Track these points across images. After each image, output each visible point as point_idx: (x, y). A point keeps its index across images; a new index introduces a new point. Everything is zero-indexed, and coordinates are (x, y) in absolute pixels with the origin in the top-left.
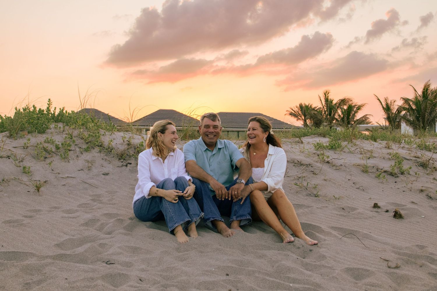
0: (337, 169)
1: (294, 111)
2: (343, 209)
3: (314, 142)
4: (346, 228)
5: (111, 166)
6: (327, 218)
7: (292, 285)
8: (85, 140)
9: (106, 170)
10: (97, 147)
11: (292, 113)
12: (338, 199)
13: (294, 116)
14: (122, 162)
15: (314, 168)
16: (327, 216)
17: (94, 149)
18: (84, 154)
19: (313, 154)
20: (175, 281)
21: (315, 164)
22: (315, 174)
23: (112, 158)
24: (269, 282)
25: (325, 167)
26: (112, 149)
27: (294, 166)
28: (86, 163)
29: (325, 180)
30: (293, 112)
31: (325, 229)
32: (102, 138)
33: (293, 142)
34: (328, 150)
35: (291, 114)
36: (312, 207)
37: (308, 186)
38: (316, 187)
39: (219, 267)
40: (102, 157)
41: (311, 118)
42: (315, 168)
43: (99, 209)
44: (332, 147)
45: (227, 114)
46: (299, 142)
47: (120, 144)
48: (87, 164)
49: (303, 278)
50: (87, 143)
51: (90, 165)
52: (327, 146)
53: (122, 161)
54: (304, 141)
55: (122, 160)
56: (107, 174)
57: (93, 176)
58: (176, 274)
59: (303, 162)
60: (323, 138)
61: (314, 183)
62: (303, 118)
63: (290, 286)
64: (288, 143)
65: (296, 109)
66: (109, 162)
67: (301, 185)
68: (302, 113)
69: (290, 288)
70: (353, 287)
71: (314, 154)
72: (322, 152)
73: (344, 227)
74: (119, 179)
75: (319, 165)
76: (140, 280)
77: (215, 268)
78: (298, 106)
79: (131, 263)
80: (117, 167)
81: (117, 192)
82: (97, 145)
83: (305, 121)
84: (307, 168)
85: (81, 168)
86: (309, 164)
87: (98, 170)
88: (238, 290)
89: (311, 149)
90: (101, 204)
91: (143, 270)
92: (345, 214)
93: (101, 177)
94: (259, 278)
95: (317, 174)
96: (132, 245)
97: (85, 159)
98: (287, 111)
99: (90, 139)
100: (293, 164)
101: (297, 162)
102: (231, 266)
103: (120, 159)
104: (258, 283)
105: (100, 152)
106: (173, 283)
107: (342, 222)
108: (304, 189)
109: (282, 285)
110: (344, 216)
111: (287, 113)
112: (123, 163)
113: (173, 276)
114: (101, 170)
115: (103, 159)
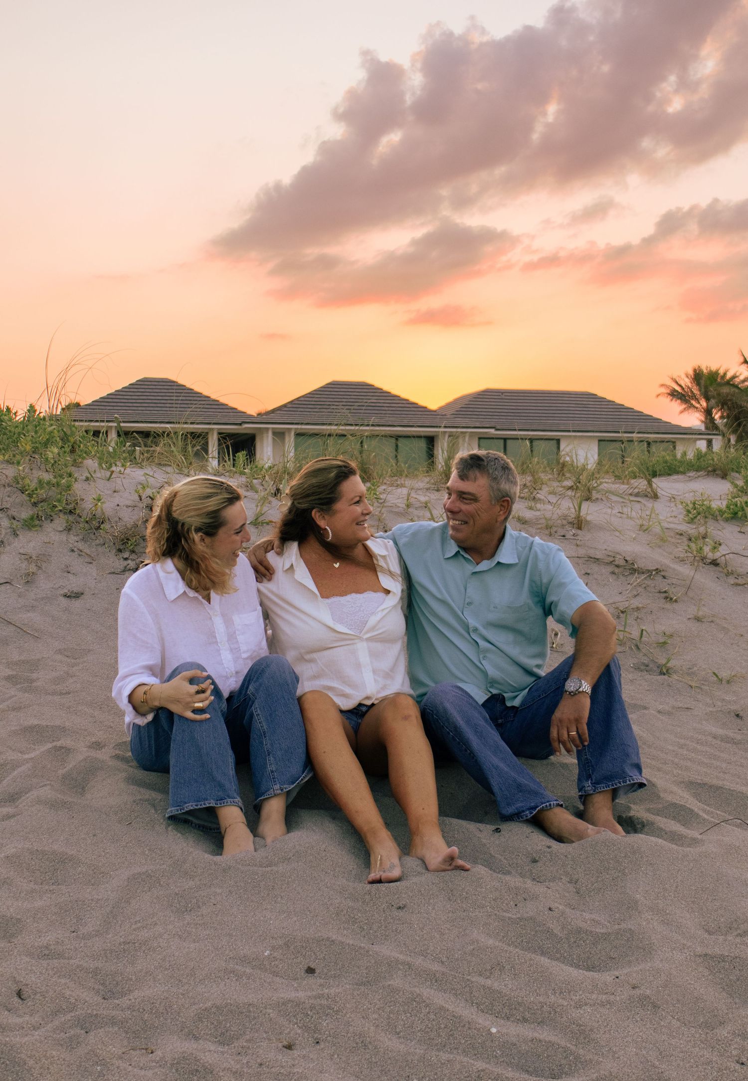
0: (739, 585)
1: (680, 386)
2: (738, 715)
3: (692, 494)
4: (733, 786)
5: (93, 570)
6: (682, 746)
7: (498, 1032)
8: (30, 496)
9: (73, 584)
10: (61, 515)
11: (675, 390)
12: (728, 682)
13: (681, 399)
14: (126, 559)
15: (669, 581)
16: (682, 741)
17: (52, 520)
18: (21, 537)
19: (678, 537)
20: (125, 1002)
21: (674, 569)
22: (671, 599)
23: (100, 549)
24: (429, 1013)
25: (705, 579)
26: (103, 523)
27: (613, 573)
28: (22, 563)
29: (698, 619)
30: (678, 388)
31: (665, 791)
32: (79, 488)
33: (631, 494)
34: (722, 522)
35: (673, 394)
36: (645, 708)
37: (644, 639)
38: (665, 643)
39: (287, 945)
40: (71, 546)
41: (724, 403)
42: (674, 581)
43: (14, 709)
44: (736, 513)
45: (502, 393)
46: (647, 496)
47: (128, 507)
48: (24, 565)
49: (541, 999)
50: (35, 503)
51: (32, 568)
52: (720, 511)
53: (125, 557)
54: (660, 492)
55: (126, 555)
56: (77, 595)
57: (36, 600)
58: (141, 971)
59: (640, 564)
60: (720, 480)
61: (663, 628)
62: (704, 404)
63: (491, 1034)
64: (614, 498)
65: (686, 382)
66: (89, 560)
67: (621, 637)
68: (700, 391)
69: (488, 1043)
70: (699, 1043)
71: (681, 534)
72: (702, 529)
73: (728, 785)
74: (107, 610)
75: (686, 570)
76: (19, 994)
77: (273, 948)
78: (691, 372)
79: (19, 920)
80: (110, 573)
81: (89, 651)
82: (61, 511)
83: (708, 412)
84: (649, 582)
85: (5, 578)
86: (655, 570)
87: (55, 584)
88: (318, 1042)
89: (675, 517)
90: (26, 695)
91: (47, 952)
92: (739, 737)
93: (59, 605)
94: (401, 992)
95: (676, 601)
96: (55, 847)
97: (21, 551)
98: (662, 385)
99: (42, 493)
100: (611, 568)
101: (622, 563)
102: (328, 939)
103: (120, 551)
104: (392, 1016)
105: (68, 529)
106: (114, 1013)
107: (724, 765)
108: (631, 648)
109: (464, 1026)
110: (735, 743)
111: (663, 390)
112: (129, 562)
113: (133, 977)
114: (61, 584)
115: (73, 551)
